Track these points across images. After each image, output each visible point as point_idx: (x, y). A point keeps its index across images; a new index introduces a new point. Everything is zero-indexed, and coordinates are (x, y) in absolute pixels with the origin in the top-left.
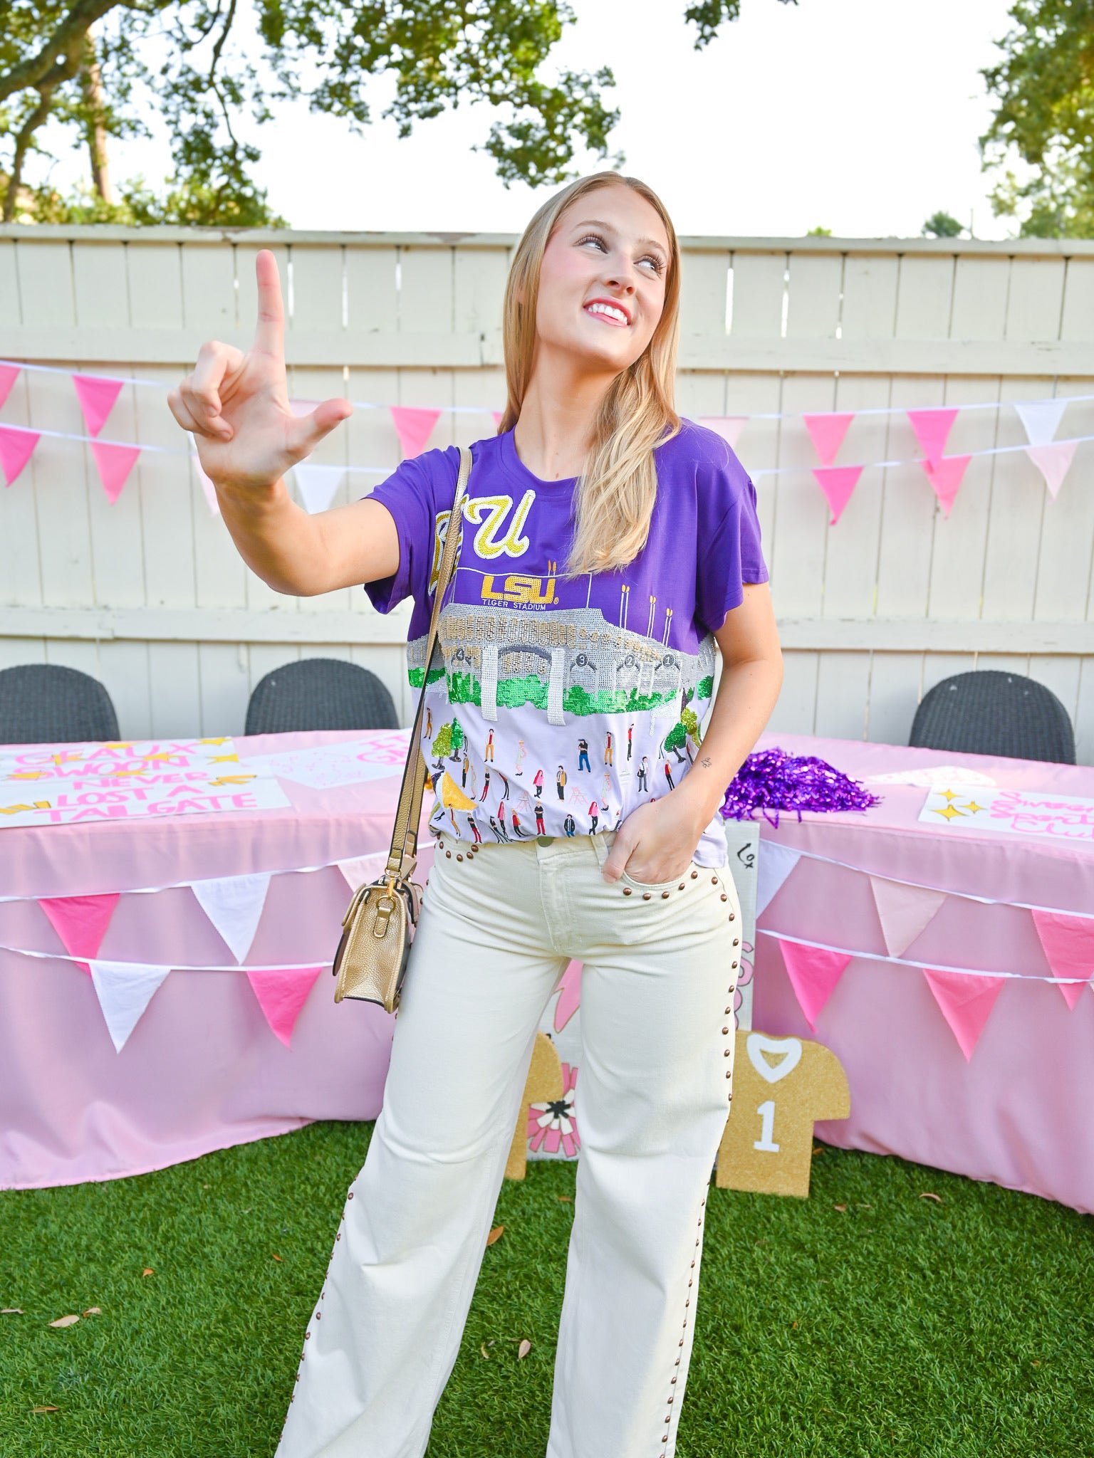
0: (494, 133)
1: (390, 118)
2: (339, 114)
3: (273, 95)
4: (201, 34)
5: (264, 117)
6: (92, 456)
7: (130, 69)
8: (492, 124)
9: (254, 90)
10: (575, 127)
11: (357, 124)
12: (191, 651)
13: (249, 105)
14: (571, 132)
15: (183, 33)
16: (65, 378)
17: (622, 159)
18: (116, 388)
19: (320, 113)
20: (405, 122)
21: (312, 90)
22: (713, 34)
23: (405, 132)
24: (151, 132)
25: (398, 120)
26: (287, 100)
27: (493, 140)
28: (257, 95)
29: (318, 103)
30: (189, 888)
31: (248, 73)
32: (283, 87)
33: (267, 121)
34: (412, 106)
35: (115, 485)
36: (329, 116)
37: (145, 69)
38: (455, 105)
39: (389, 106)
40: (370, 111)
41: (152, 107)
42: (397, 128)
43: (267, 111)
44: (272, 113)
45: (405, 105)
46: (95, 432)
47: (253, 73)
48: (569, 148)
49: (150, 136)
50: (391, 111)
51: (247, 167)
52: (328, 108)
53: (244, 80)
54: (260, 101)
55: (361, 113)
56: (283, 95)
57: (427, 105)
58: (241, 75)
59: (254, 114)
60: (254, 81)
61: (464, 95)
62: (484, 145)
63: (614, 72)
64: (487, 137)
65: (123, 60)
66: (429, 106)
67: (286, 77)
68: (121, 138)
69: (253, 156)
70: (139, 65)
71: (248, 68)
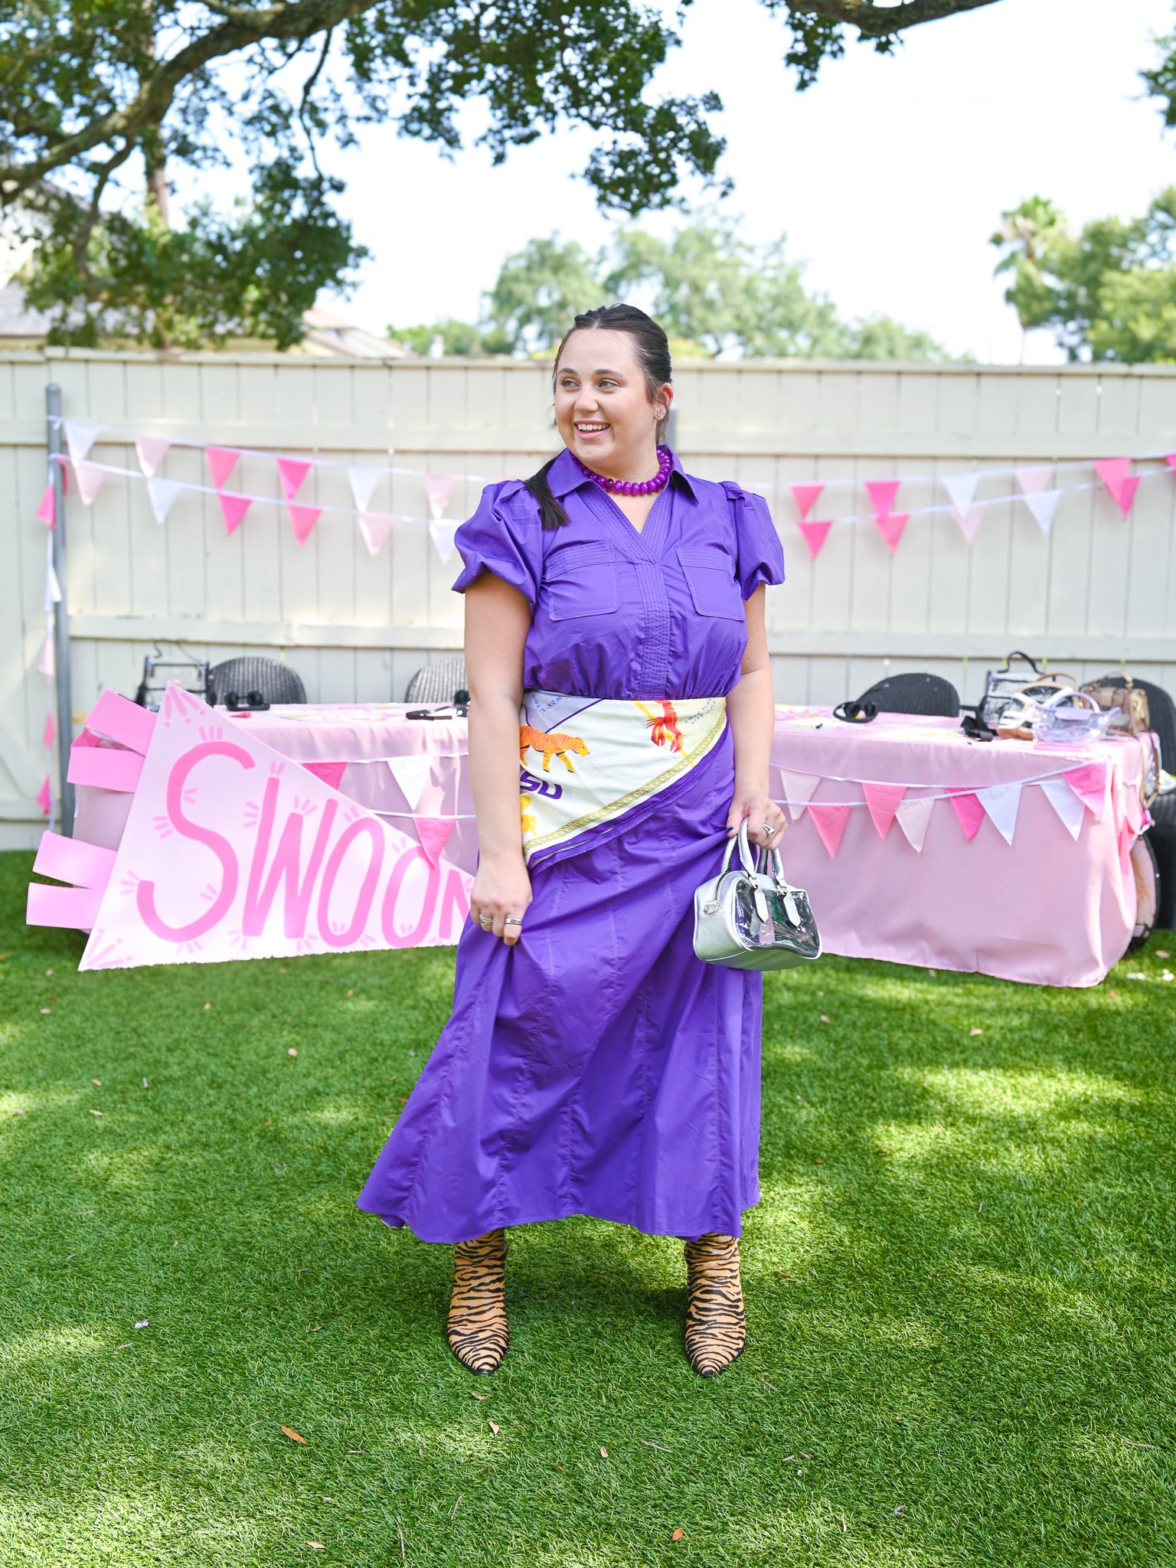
0: (594, 159)
1: (484, 146)
2: (429, 139)
3: (358, 119)
4: (284, 59)
5: (349, 141)
6: (287, 515)
7: (207, 94)
8: (590, 150)
9: (338, 114)
10: (681, 152)
11: (447, 149)
12: (350, 654)
13: (334, 130)
14: (676, 157)
15: (266, 59)
16: (271, 460)
17: (731, 185)
18: (305, 468)
19: (407, 138)
20: (499, 149)
21: (399, 114)
22: (813, 79)
23: (500, 159)
24: (230, 160)
25: (492, 147)
26: (372, 125)
27: (592, 167)
28: (342, 119)
29: (406, 129)
30: (386, 763)
31: (332, 97)
32: (367, 111)
33: (351, 146)
34: (507, 133)
35: (303, 534)
36: (418, 140)
37: (223, 94)
38: (553, 130)
39: (483, 132)
40: (462, 137)
41: (231, 135)
42: (491, 155)
43: (351, 135)
44: (357, 137)
45: (499, 132)
46: (291, 496)
47: (337, 97)
48: (674, 176)
49: (228, 164)
50: (484, 139)
51: (330, 199)
52: (417, 133)
53: (329, 104)
54: (344, 125)
55: (453, 141)
56: (368, 119)
57: (521, 131)
58: (325, 99)
59: (338, 139)
60: (338, 105)
61: (562, 120)
62: (582, 172)
63: (721, 96)
64: (586, 163)
65: (200, 84)
66: (526, 131)
67: (372, 102)
68: (199, 167)
69: (339, 187)
70: (216, 88)
71: (332, 91)
